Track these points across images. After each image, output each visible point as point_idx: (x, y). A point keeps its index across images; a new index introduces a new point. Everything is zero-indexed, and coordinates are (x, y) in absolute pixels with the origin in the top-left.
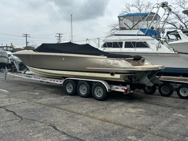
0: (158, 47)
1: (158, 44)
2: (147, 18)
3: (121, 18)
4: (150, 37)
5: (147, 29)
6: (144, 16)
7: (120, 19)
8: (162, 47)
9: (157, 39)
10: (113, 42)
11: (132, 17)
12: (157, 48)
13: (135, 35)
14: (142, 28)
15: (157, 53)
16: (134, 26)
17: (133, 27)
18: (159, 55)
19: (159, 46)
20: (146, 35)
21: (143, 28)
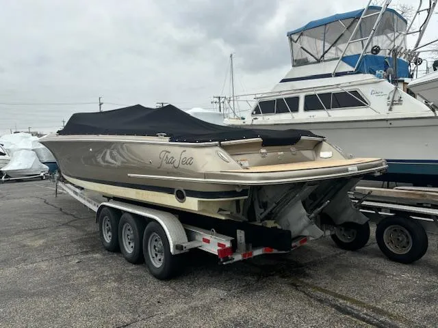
0: (393, 103)
1: (392, 94)
2: (360, 25)
3: (295, 37)
4: (369, 77)
5: (360, 54)
6: (352, 20)
7: (291, 40)
8: (403, 103)
9: (390, 79)
10: (278, 100)
11: (321, 29)
12: (388, 105)
13: (329, 76)
14: (349, 54)
15: (387, 120)
16: (326, 52)
17: (323, 56)
18: (395, 124)
19: (397, 98)
20: (358, 72)
21: (351, 54)
